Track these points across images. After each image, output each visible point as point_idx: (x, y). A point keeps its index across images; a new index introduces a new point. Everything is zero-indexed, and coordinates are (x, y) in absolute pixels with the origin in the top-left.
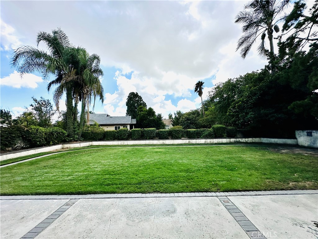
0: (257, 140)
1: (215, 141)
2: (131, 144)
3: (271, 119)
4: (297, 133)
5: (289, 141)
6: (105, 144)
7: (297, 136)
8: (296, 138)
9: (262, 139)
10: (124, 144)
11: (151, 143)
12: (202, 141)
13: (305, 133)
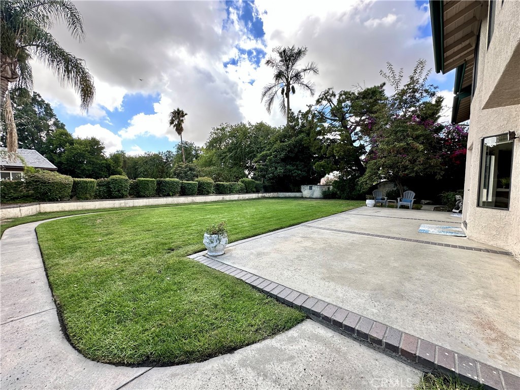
0: (275, 194)
1: (247, 196)
2: (141, 205)
3: (294, 175)
4: (302, 187)
5: (298, 194)
6: (80, 208)
7: (302, 190)
8: (301, 192)
9: (279, 193)
10: (128, 206)
11: (176, 202)
12: (235, 197)
13: (308, 187)
